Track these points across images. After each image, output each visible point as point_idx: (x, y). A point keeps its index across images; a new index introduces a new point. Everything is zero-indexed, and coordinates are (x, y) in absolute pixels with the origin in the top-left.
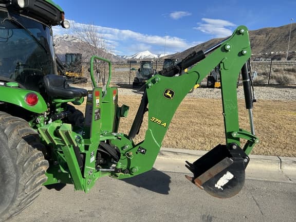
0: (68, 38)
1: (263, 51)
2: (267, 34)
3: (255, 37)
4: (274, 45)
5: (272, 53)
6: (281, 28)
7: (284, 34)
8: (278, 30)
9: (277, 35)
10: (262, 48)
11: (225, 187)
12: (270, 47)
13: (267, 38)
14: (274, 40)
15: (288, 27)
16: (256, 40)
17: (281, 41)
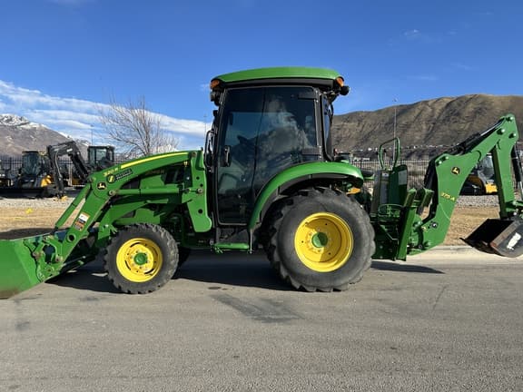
0: (11, 120)
1: (356, 146)
2: (360, 121)
3: (343, 125)
4: (371, 139)
5: (370, 149)
6: (379, 112)
7: (383, 121)
8: (375, 114)
9: (374, 122)
10: (354, 143)
11: (515, 247)
12: (366, 139)
13: (360, 128)
14: (370, 129)
15: (387, 110)
16: (345, 129)
17: (380, 132)
